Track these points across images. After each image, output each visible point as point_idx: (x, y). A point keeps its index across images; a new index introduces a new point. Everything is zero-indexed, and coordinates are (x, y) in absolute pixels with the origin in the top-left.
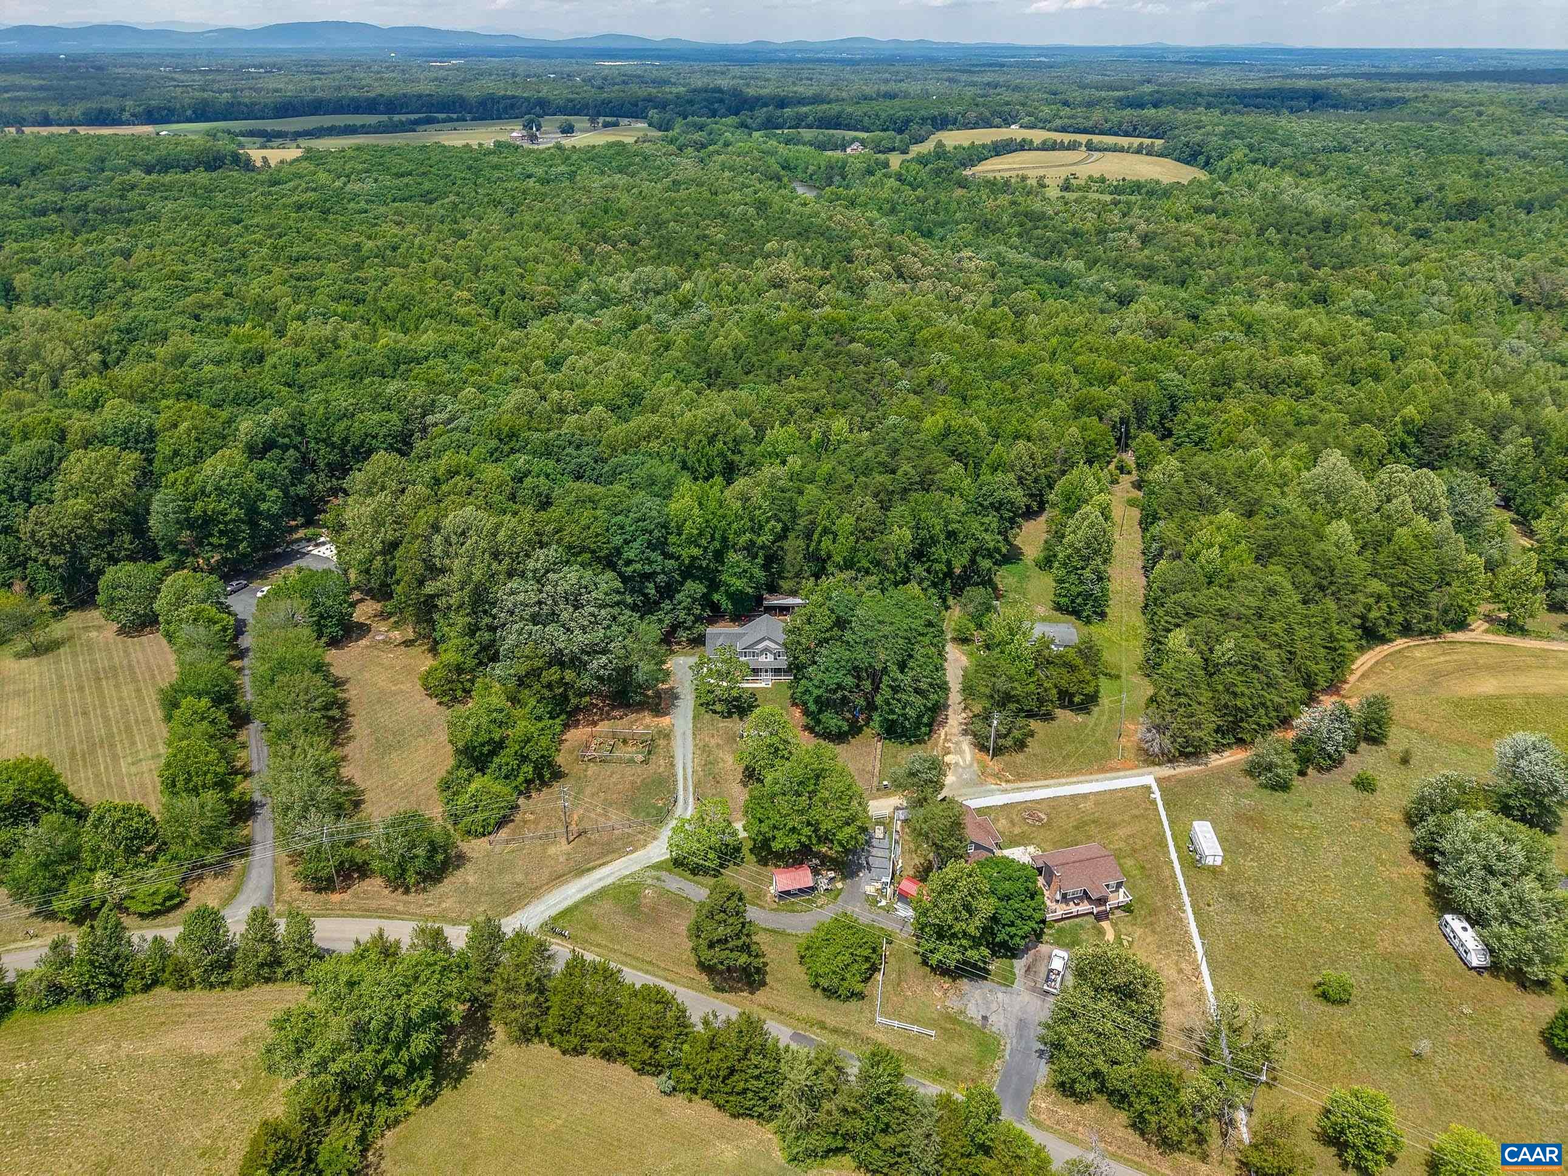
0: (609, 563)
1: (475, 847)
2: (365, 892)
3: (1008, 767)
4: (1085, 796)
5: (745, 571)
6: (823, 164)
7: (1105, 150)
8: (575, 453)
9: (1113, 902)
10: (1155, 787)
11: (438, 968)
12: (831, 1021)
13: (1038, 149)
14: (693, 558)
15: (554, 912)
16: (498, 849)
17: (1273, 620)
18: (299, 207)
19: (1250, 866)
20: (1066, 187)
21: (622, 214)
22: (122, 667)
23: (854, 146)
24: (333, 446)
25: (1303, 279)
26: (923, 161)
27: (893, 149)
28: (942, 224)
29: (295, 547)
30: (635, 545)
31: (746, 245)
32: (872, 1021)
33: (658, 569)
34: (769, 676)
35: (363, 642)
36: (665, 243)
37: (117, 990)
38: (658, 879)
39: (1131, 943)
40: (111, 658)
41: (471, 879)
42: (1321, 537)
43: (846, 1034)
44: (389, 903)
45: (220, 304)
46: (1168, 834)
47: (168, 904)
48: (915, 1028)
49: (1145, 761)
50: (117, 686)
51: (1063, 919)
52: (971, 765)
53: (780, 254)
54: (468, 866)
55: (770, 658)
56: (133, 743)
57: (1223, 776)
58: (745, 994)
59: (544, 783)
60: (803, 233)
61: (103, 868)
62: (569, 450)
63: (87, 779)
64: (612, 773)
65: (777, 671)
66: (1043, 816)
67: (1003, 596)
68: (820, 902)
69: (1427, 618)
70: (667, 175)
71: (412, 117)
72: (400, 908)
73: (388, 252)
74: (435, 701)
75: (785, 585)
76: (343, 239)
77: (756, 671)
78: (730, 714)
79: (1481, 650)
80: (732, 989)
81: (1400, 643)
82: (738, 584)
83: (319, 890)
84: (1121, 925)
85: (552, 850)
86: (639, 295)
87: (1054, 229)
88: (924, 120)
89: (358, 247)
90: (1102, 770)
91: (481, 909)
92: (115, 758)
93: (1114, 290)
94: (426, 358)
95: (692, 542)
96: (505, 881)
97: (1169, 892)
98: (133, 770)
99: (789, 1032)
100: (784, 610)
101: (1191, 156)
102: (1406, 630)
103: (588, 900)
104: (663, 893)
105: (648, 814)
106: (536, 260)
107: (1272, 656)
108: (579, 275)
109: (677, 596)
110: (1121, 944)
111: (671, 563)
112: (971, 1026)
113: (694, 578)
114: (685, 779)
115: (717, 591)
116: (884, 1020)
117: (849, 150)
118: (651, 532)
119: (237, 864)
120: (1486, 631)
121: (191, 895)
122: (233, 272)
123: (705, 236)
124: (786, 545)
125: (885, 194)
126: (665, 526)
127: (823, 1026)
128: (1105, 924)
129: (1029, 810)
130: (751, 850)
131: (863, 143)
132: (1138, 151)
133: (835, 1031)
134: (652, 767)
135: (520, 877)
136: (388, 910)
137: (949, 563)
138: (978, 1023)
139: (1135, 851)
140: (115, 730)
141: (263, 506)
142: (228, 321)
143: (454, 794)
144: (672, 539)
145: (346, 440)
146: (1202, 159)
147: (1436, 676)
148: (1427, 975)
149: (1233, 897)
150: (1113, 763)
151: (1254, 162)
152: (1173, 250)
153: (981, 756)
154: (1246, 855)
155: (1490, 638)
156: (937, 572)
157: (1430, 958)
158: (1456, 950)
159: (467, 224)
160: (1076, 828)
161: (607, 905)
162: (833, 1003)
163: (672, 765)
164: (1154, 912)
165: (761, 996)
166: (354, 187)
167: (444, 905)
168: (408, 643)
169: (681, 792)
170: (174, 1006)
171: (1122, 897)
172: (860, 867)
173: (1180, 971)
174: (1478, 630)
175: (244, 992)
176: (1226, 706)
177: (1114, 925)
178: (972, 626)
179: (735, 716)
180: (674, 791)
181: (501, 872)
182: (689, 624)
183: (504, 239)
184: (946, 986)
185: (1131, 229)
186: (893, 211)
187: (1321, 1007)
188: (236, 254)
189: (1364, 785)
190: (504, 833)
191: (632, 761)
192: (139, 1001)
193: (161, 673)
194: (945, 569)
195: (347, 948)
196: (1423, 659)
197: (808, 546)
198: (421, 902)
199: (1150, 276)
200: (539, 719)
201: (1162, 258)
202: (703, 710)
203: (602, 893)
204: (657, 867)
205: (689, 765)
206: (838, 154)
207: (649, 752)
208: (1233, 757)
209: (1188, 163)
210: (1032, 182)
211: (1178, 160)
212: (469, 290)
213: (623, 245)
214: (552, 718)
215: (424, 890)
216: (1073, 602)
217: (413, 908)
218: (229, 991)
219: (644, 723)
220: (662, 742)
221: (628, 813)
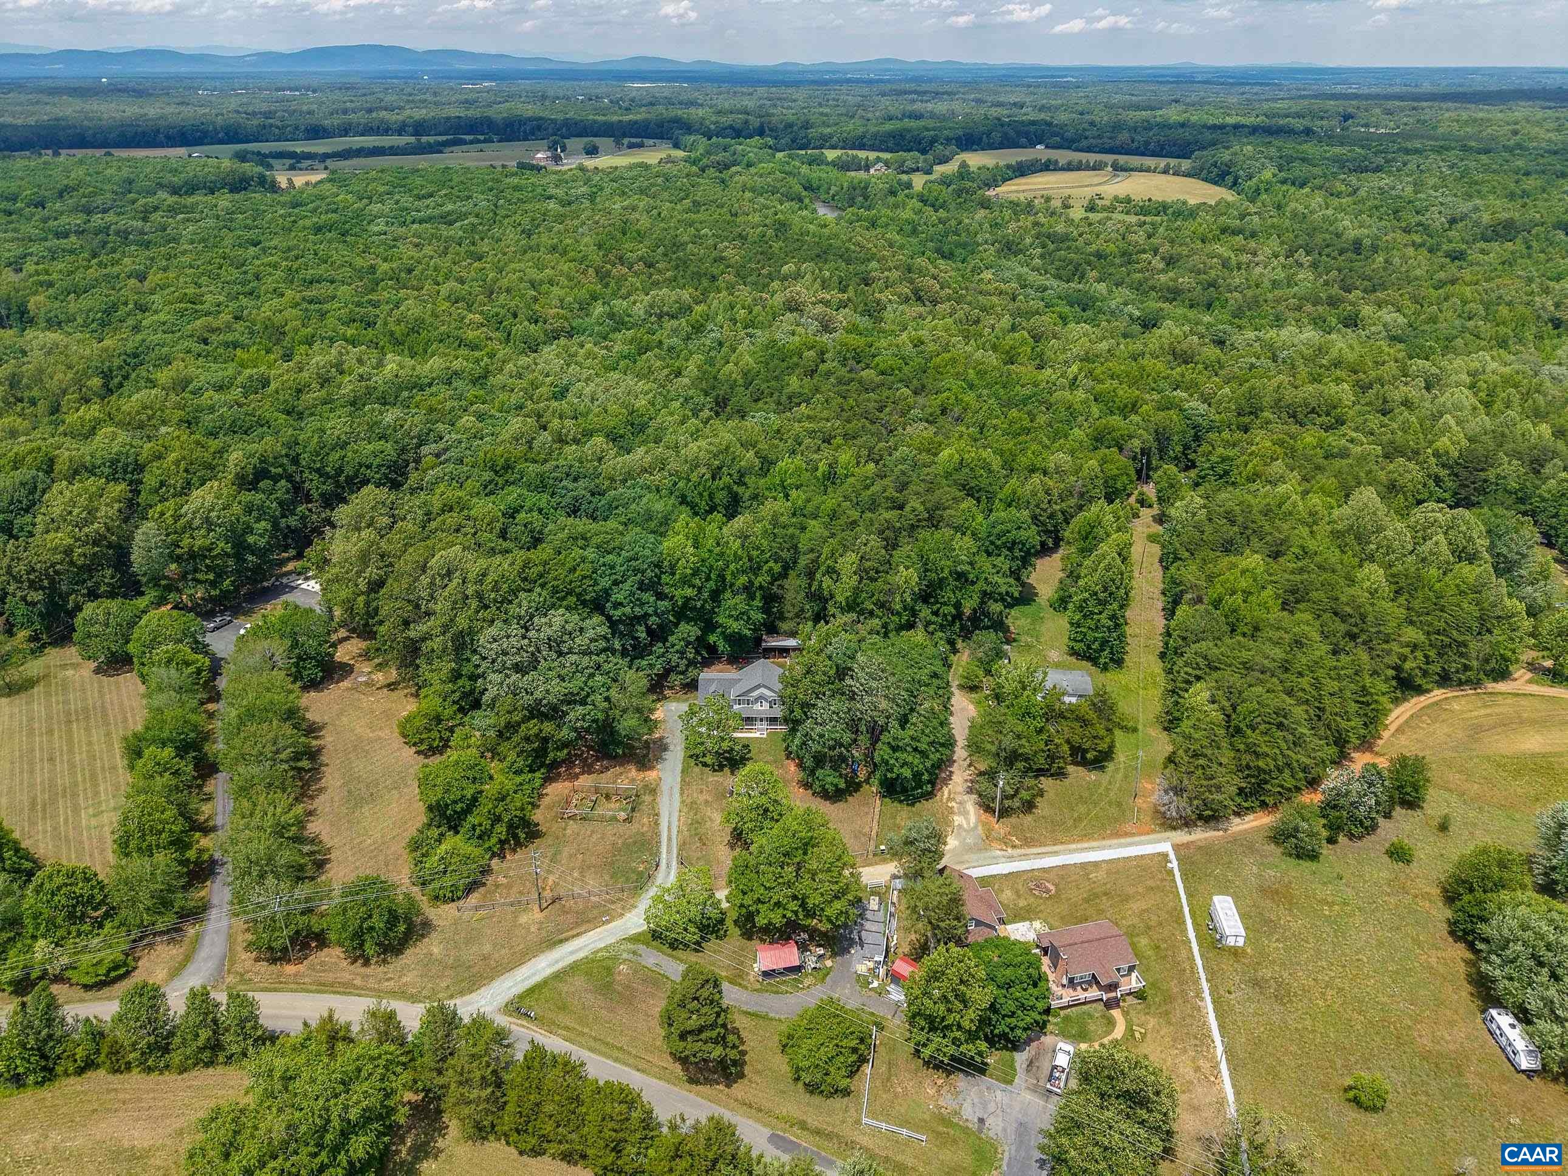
0: (597, 606)
1: (443, 915)
2: (323, 963)
3: (1016, 830)
4: (1096, 864)
5: (743, 613)
6: (845, 185)
7: (1132, 170)
8: (571, 486)
9: (1124, 988)
10: (1172, 856)
11: (382, 1062)
12: (813, 1121)
13: (1063, 169)
14: (688, 599)
15: (520, 989)
16: (466, 915)
17: (1301, 674)
18: (318, 230)
19: (1274, 946)
20: (1091, 208)
21: (641, 236)
22: (94, 708)
23: (877, 167)
24: (327, 476)
25: (1333, 302)
26: (945, 181)
27: (917, 170)
28: (964, 246)
29: (285, 581)
30: (627, 586)
31: (763, 268)
32: (858, 1122)
33: (650, 611)
34: (765, 725)
35: (345, 684)
36: (682, 265)
37: (48, 1074)
38: (634, 953)
39: (1144, 1036)
40: (85, 699)
41: (436, 950)
42: (1351, 581)
43: (829, 1136)
44: (347, 976)
45: (229, 328)
46: (1186, 910)
47: (113, 974)
48: (904, 1131)
49: (1162, 824)
50: (87, 729)
51: (1069, 1006)
52: (976, 827)
53: (798, 276)
54: (434, 935)
55: (766, 706)
56: (97, 794)
57: (1245, 844)
58: (721, 1087)
59: (519, 844)
60: (821, 255)
61: (44, 936)
62: (564, 483)
63: (45, 832)
64: (593, 832)
65: (773, 720)
66: (1052, 887)
67: (1015, 640)
68: (807, 982)
69: (1466, 668)
70: (687, 196)
71: (440, 138)
72: (358, 982)
73: (403, 275)
74: (414, 749)
75: (784, 626)
76: (359, 262)
77: (749, 720)
78: (721, 767)
79: (1523, 702)
80: (708, 1082)
81: (1438, 694)
82: (735, 626)
83: (274, 961)
84: (1133, 1013)
85: (523, 919)
86: (653, 319)
87: (1077, 250)
88: (948, 140)
89: (373, 269)
90: (1117, 835)
91: (444, 985)
92: (76, 810)
93: (1137, 313)
94: (430, 385)
95: (685, 582)
96: (470, 954)
97: (1186, 976)
98: (94, 822)
99: (767, 1132)
100: (784, 651)
101: (1220, 175)
102: (1444, 680)
103: (558, 976)
104: (638, 969)
105: (627, 879)
106: (551, 283)
107: (1299, 712)
108: (594, 298)
109: (670, 639)
110: (1133, 1036)
111: (663, 605)
112: (965, 1130)
113: (689, 620)
114: (669, 839)
115: (713, 632)
116: (870, 1122)
117: (872, 171)
118: (643, 572)
119: (191, 931)
120: (1530, 681)
121: (140, 963)
122: (245, 294)
123: (722, 258)
124: (786, 583)
125: (906, 214)
126: (658, 565)
127: (803, 1125)
128: (1116, 1013)
129: (1035, 880)
130: (736, 922)
131: (887, 164)
132: (1165, 172)
133: (818, 1132)
134: (634, 827)
135: (487, 948)
136: (344, 985)
137: (958, 605)
138: (974, 1126)
139: (1149, 928)
140: (80, 779)
141: (251, 539)
142: (235, 345)
143: (423, 855)
144: (665, 578)
145: (340, 471)
146: (1229, 179)
147: (1476, 731)
148: (1470, 1079)
149: (1257, 983)
150: (1128, 828)
151: (1284, 182)
152: (1199, 273)
153: (986, 817)
154: (1271, 934)
155: (1534, 689)
156: (945, 615)
157: (1474, 1058)
158: (1503, 1050)
159: (484, 247)
160: (1087, 900)
161: (579, 982)
162: (817, 1100)
163: (657, 824)
164: (1169, 999)
165: (739, 1089)
166: (376, 208)
167: (404, 980)
168: (391, 686)
169: (664, 856)
170: (109, 1091)
171: (1134, 982)
172: (852, 943)
173: (1197, 1069)
174: (1521, 680)
175: (185, 1075)
176: (1248, 767)
177: (1125, 1014)
178: (981, 673)
179: (726, 769)
180: (658, 853)
181: (468, 941)
182: (682, 668)
183: (520, 261)
184: (940, 1082)
185: (1156, 252)
186: (914, 232)
187: (1353, 1114)
188: (250, 277)
189: (1399, 854)
190: (474, 899)
191: (614, 819)
192: (71, 1085)
193: (133, 716)
194: (953, 611)
195: (296, 1029)
196: (1463, 712)
197: (810, 585)
198: (381, 975)
199: (1175, 299)
200: (518, 772)
201: (1185, 281)
202: (692, 762)
203: (573, 969)
204: (635, 939)
205: (675, 824)
206: (862, 175)
207: (633, 810)
208: (1256, 822)
209: (1216, 183)
210: (1056, 204)
211: (1205, 180)
212: (482, 313)
213: (639, 267)
214: (532, 771)
215: (384, 961)
216: (1089, 647)
217: (372, 983)
218: (167, 1076)
219: (627, 778)
220: (647, 798)
221: (607, 877)
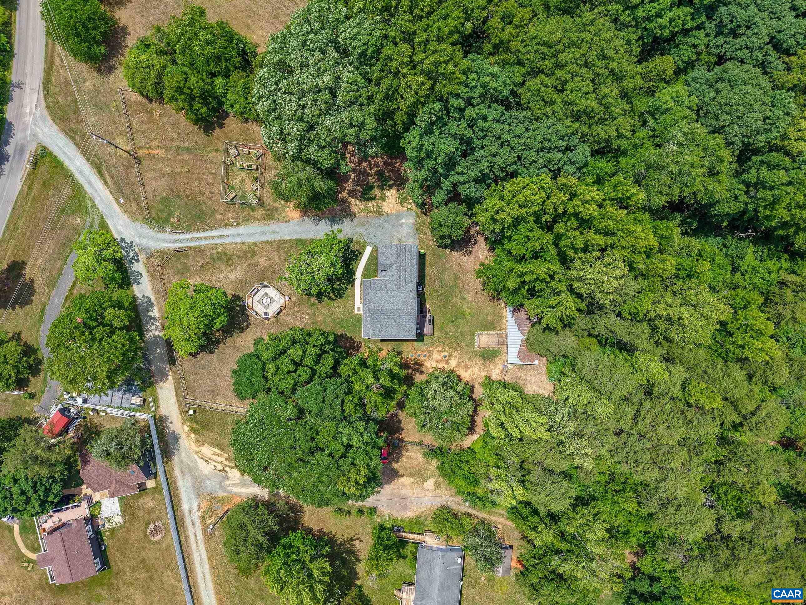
38: (91, 227)
52: (225, 490)
64: (214, 174)
66: (157, 539)
104: (77, 231)
105: (160, 211)
114: (206, 238)
134: (221, 207)
163: (226, 226)
180: (190, 229)
190: (135, 97)
207: (243, 204)
220: (258, 213)
221: (163, 195)
